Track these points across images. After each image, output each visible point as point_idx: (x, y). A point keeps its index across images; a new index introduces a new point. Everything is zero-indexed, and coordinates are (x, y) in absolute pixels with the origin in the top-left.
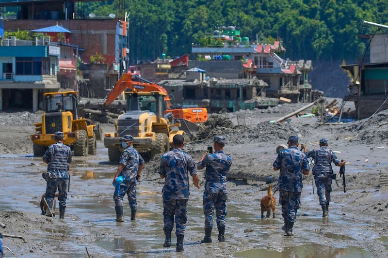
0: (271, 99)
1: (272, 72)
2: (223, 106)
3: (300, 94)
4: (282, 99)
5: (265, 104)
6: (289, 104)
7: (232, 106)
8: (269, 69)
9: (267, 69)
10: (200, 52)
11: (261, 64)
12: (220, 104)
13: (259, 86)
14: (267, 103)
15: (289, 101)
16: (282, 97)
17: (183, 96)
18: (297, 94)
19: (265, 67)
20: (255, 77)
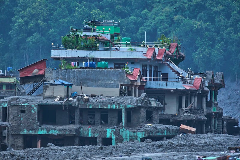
0: (167, 126)
1: (168, 88)
2: (96, 135)
3: (207, 120)
4: (183, 126)
5: (159, 134)
6: (194, 135)
7: (111, 137)
8: (164, 83)
9: (161, 83)
10: (64, 56)
11: (151, 76)
12: (93, 132)
13: (150, 108)
14: (162, 133)
15: (194, 130)
16: (183, 124)
17: (38, 120)
18: (204, 121)
19: (157, 80)
20: (144, 94)
